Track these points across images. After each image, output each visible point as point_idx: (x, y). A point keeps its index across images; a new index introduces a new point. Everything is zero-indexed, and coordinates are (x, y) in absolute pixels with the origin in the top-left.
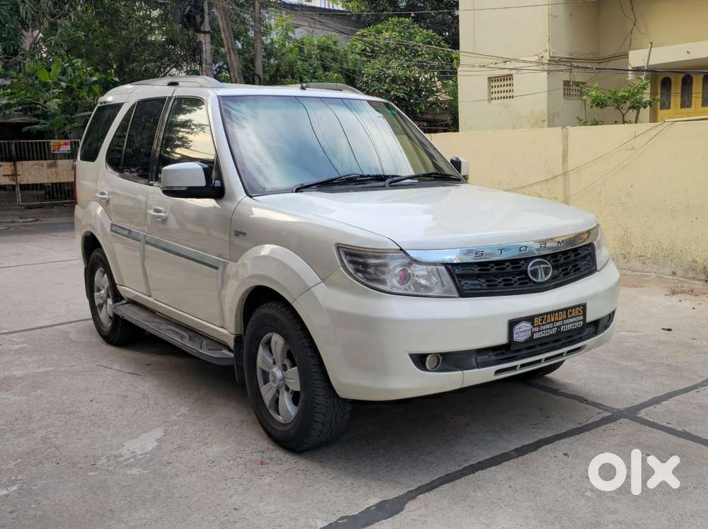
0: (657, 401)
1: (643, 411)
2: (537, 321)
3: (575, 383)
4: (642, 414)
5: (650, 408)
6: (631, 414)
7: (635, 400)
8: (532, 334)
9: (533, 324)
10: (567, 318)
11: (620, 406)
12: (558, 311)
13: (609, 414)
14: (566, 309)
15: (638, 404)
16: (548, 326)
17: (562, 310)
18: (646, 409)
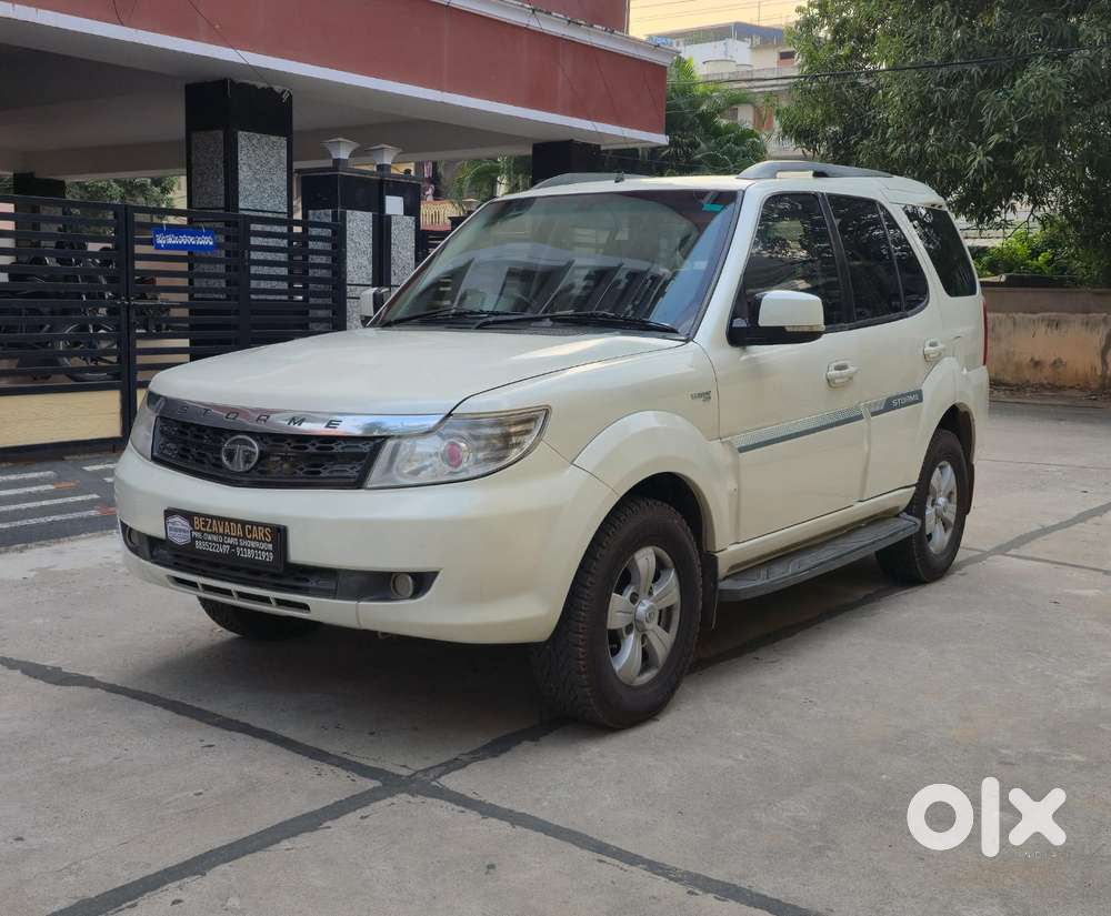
2: (198, 522)
8: (194, 539)
9: (192, 525)
10: (245, 538)
12: (230, 520)
14: (244, 523)
16: (215, 538)
17: (237, 521)
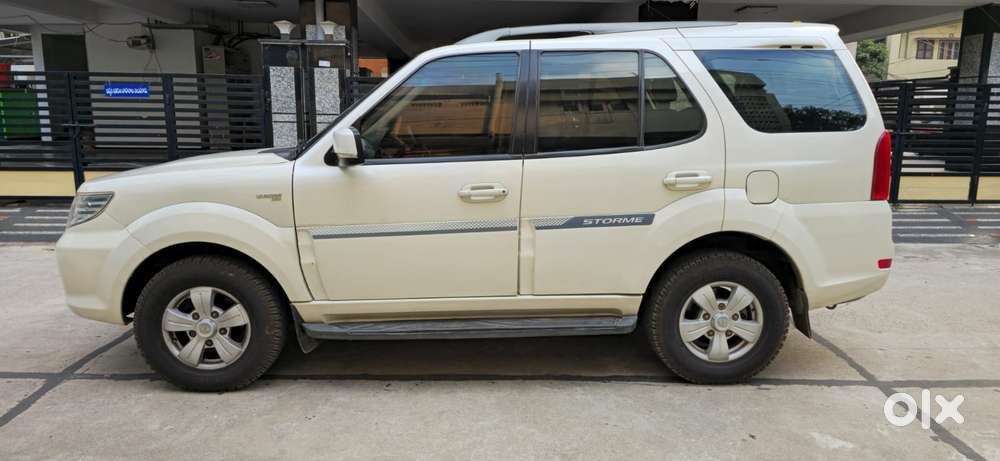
0: (24, 405)
1: (40, 386)
3: (140, 396)
4: (40, 383)
5: (31, 393)
6: (52, 380)
7: (52, 397)
11: (68, 385)
13: (77, 372)
15: (47, 394)
18: (37, 389)
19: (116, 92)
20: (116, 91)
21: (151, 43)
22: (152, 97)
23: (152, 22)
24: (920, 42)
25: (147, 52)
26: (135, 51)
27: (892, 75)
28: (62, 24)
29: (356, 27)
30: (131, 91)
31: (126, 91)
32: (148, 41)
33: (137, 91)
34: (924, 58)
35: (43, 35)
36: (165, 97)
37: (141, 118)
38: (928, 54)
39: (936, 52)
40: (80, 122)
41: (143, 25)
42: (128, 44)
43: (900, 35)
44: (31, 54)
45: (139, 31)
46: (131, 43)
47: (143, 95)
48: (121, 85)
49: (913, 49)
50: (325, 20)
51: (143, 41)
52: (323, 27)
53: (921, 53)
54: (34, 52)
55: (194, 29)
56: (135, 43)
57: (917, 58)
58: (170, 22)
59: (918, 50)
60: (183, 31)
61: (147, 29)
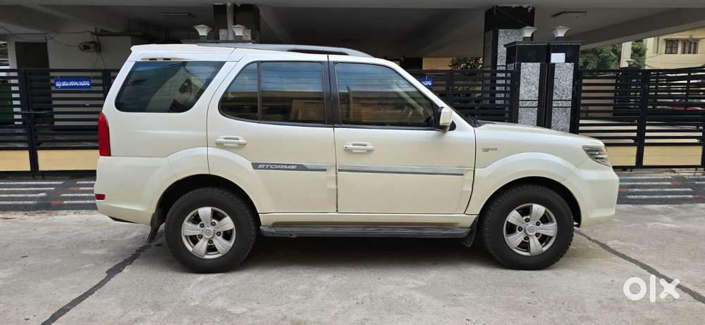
19: (63, 85)
20: (65, 84)
21: (98, 47)
22: (94, 88)
23: (99, 31)
24: (667, 41)
25: (95, 54)
26: (85, 54)
27: (649, 66)
28: (30, 34)
29: (259, 31)
30: (76, 84)
31: (72, 84)
32: (96, 46)
33: (81, 84)
34: (671, 53)
35: (16, 43)
36: (104, 89)
37: (84, 106)
38: (674, 51)
39: (680, 49)
40: (34, 110)
41: (92, 33)
42: (80, 48)
43: (653, 38)
44: (7, 58)
45: (88, 38)
46: (82, 46)
47: (86, 87)
48: (68, 79)
49: (663, 47)
50: (235, 24)
51: (92, 46)
52: (234, 30)
53: (668, 49)
54: (9, 56)
55: (131, 36)
56: (85, 47)
57: (666, 53)
58: (111, 30)
59: (666, 48)
60: (123, 37)
61: (95, 36)
